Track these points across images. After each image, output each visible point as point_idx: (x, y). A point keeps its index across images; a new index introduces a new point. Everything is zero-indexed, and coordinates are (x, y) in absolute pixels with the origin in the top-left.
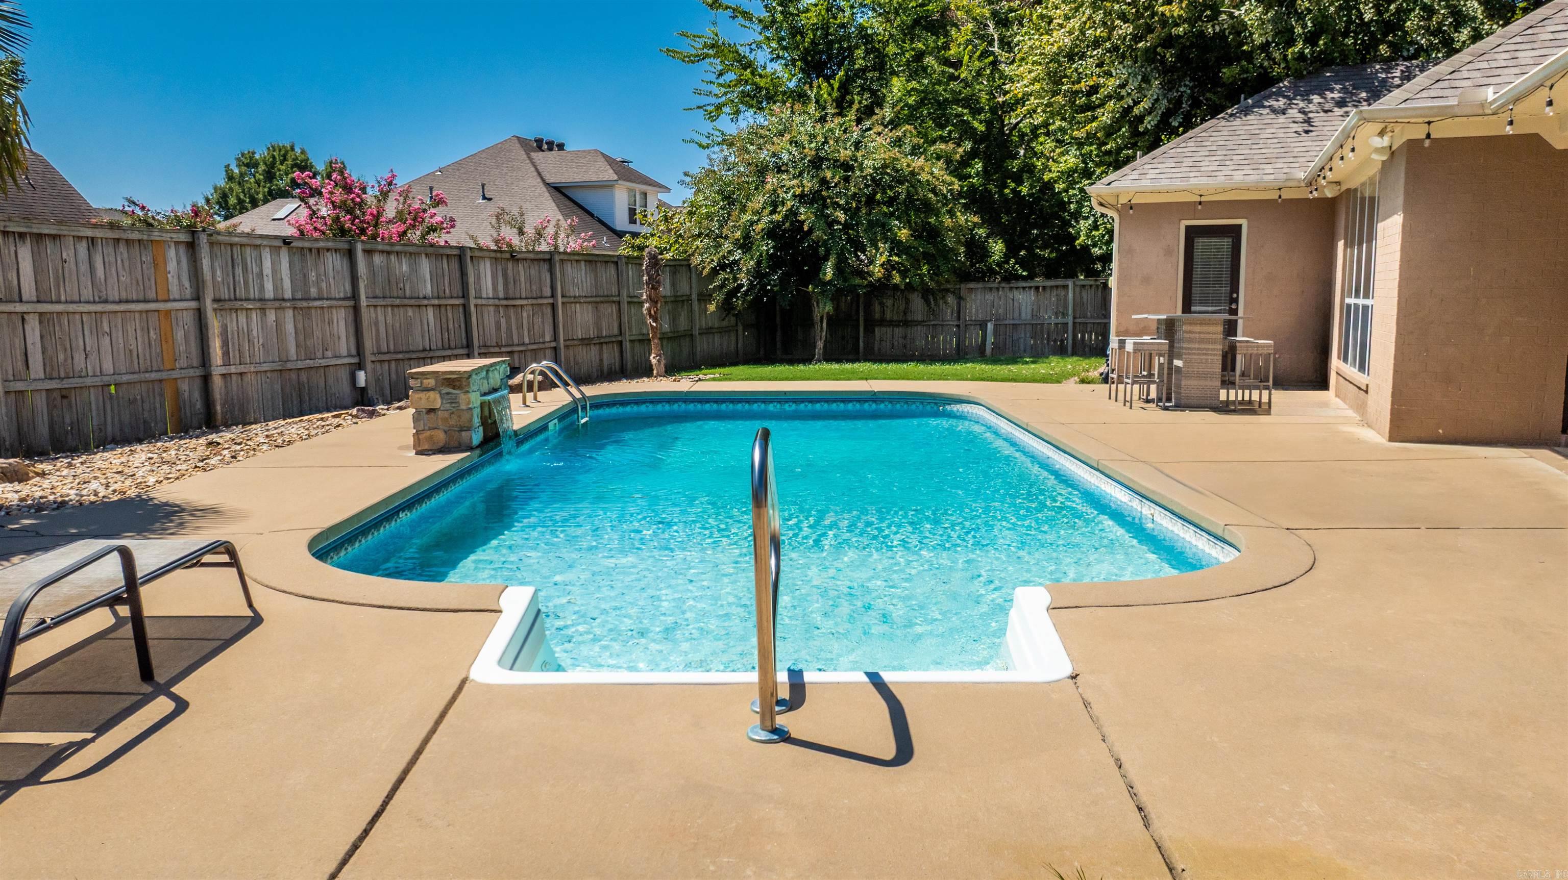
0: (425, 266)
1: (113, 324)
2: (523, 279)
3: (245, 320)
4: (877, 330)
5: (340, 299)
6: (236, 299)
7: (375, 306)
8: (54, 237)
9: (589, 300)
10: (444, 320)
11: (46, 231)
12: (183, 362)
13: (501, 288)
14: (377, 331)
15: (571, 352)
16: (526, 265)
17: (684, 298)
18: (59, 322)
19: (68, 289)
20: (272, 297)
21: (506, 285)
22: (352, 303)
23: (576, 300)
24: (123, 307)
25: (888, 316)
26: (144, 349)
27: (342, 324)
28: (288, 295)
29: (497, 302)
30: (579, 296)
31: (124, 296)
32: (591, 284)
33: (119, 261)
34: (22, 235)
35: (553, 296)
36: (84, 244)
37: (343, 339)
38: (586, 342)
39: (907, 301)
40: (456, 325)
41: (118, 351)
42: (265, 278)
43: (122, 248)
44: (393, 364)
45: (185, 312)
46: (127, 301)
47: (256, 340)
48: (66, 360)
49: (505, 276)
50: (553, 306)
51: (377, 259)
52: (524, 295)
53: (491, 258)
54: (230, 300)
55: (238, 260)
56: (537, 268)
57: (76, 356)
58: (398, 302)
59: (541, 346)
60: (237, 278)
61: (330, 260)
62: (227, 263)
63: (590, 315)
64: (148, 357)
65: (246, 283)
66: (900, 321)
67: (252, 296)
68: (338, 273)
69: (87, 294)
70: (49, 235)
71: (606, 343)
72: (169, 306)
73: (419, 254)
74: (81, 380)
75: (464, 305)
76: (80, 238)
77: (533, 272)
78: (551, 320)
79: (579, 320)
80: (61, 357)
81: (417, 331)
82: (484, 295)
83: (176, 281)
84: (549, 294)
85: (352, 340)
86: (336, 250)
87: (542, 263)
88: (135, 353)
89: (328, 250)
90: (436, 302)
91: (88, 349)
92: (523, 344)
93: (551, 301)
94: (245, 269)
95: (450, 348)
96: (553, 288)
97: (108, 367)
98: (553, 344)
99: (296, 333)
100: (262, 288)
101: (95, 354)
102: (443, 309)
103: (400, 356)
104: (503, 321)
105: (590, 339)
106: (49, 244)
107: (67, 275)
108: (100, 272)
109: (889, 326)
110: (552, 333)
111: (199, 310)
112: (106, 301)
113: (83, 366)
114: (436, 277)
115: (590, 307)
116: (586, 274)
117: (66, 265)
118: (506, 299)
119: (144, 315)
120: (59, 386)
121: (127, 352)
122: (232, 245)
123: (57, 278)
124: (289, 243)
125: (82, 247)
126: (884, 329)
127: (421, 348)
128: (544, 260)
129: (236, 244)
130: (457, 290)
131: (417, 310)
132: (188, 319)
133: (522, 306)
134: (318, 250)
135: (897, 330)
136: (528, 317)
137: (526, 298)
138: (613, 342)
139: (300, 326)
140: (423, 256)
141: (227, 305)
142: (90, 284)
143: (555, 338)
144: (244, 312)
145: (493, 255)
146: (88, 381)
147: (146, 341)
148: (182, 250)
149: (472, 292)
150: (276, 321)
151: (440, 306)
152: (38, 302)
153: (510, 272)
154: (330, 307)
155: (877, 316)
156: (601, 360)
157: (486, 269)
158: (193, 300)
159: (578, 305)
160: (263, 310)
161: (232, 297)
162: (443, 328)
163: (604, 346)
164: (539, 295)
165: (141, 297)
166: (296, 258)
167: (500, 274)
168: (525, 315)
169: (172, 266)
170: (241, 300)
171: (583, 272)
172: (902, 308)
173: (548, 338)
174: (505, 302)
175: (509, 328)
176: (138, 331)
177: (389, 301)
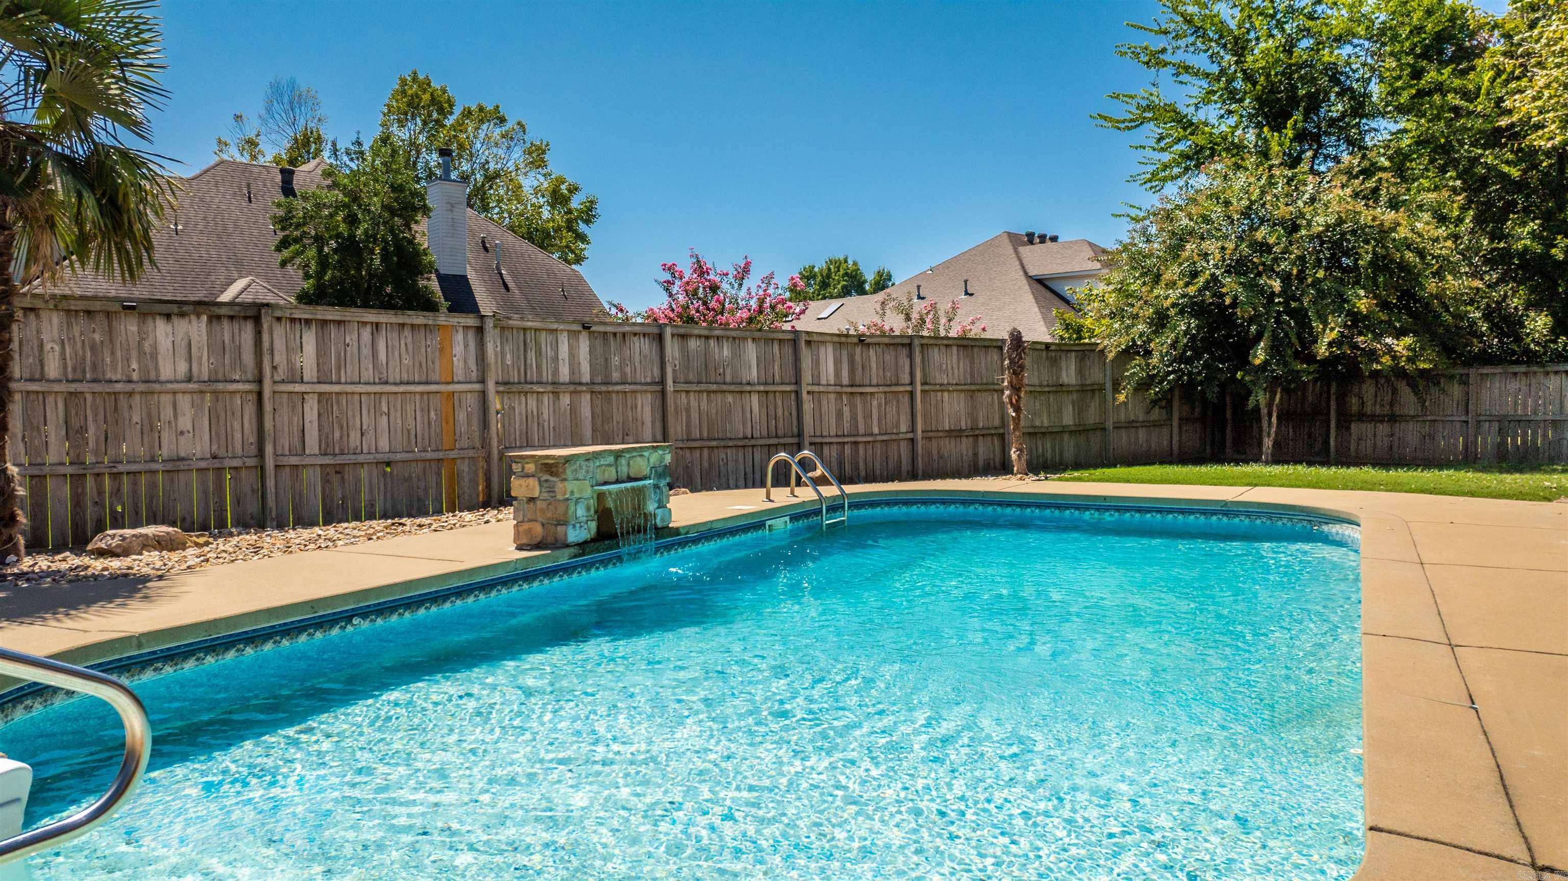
0: (751, 351)
1: (391, 404)
2: (874, 365)
3: (535, 403)
4: (1353, 426)
5: (647, 384)
6: (526, 382)
7: (687, 392)
8: (339, 323)
9: (959, 388)
10: (771, 407)
11: (330, 318)
12: (464, 443)
13: (845, 374)
14: (689, 417)
15: (934, 443)
16: (879, 350)
17: (1095, 387)
18: (338, 402)
19: (349, 371)
20: (567, 379)
21: (852, 371)
22: (659, 388)
23: (943, 388)
24: (402, 388)
25: (1368, 409)
26: (423, 430)
27: (648, 410)
28: (586, 378)
29: (838, 389)
30: (948, 384)
31: (405, 377)
32: (965, 371)
33: (403, 345)
34: (308, 322)
35: (911, 384)
36: (368, 329)
37: (648, 424)
38: (955, 434)
39: (1395, 391)
40: (786, 413)
41: (396, 431)
42: (561, 362)
43: (407, 332)
44: (706, 452)
45: (469, 395)
46: (408, 383)
47: (546, 424)
48: (341, 437)
49: (852, 362)
50: (912, 394)
51: (693, 344)
52: (874, 382)
53: (834, 343)
54: (519, 383)
55: (531, 344)
56: (893, 353)
57: (352, 434)
58: (714, 387)
59: (894, 437)
60: (529, 362)
61: (637, 344)
62: (518, 349)
63: (962, 404)
64: (427, 436)
65: (539, 367)
66: (1384, 416)
67: (544, 380)
68: (645, 357)
69: (368, 374)
70: (334, 321)
71: (983, 435)
72: (451, 388)
73: (745, 339)
74: (353, 457)
75: (797, 392)
76: (365, 324)
77: (887, 358)
78: (908, 410)
79: (947, 410)
80: (337, 435)
81: (737, 417)
82: (824, 382)
83: (461, 364)
84: (907, 381)
85: (658, 425)
86: (644, 335)
87: (900, 347)
88: (413, 432)
89: (635, 334)
90: (762, 388)
91: (364, 427)
92: (872, 434)
93: (909, 388)
94: (539, 353)
95: (777, 436)
96: (912, 374)
97: (384, 444)
98: (910, 436)
99: (593, 417)
100: (556, 372)
101: (372, 432)
102: (771, 396)
103: (714, 443)
104: (846, 410)
105: (960, 430)
106: (333, 329)
107: (348, 358)
108: (382, 356)
109: (1370, 422)
110: (910, 423)
111: (484, 392)
112: (386, 383)
113: (358, 443)
114: (764, 363)
115: (962, 395)
116: (959, 359)
117: (348, 349)
118: (852, 386)
119: (425, 397)
120: (332, 462)
121: (405, 432)
122: (525, 329)
123: (338, 359)
124: (589, 328)
125: (366, 333)
126: (1363, 426)
127: (741, 435)
128: (903, 345)
129: (531, 329)
130: (790, 374)
131: (738, 396)
132: (471, 401)
133: (872, 394)
134: (624, 335)
135: (1380, 427)
136: (880, 405)
137: (878, 385)
138: (992, 435)
139: (598, 410)
140: (750, 341)
141: (514, 388)
142: (371, 366)
143: (913, 430)
144: (535, 395)
145: (836, 339)
146: (361, 458)
147: (426, 421)
148: (471, 335)
149: (807, 377)
150: (571, 405)
151: (767, 392)
152: (319, 383)
153: (858, 358)
154: (634, 392)
155: (1355, 409)
156: (975, 454)
157: (828, 357)
158: (478, 382)
159: (946, 394)
160: (556, 394)
161: (522, 380)
162: (770, 415)
163: (981, 439)
164: (894, 382)
165: (424, 379)
166: (598, 342)
167: (845, 359)
168: (875, 403)
169: (458, 349)
170: (532, 383)
171: (955, 357)
172: (1388, 398)
173: (903, 428)
174: (849, 390)
175: (854, 418)
176: (418, 413)
177: (703, 387)
